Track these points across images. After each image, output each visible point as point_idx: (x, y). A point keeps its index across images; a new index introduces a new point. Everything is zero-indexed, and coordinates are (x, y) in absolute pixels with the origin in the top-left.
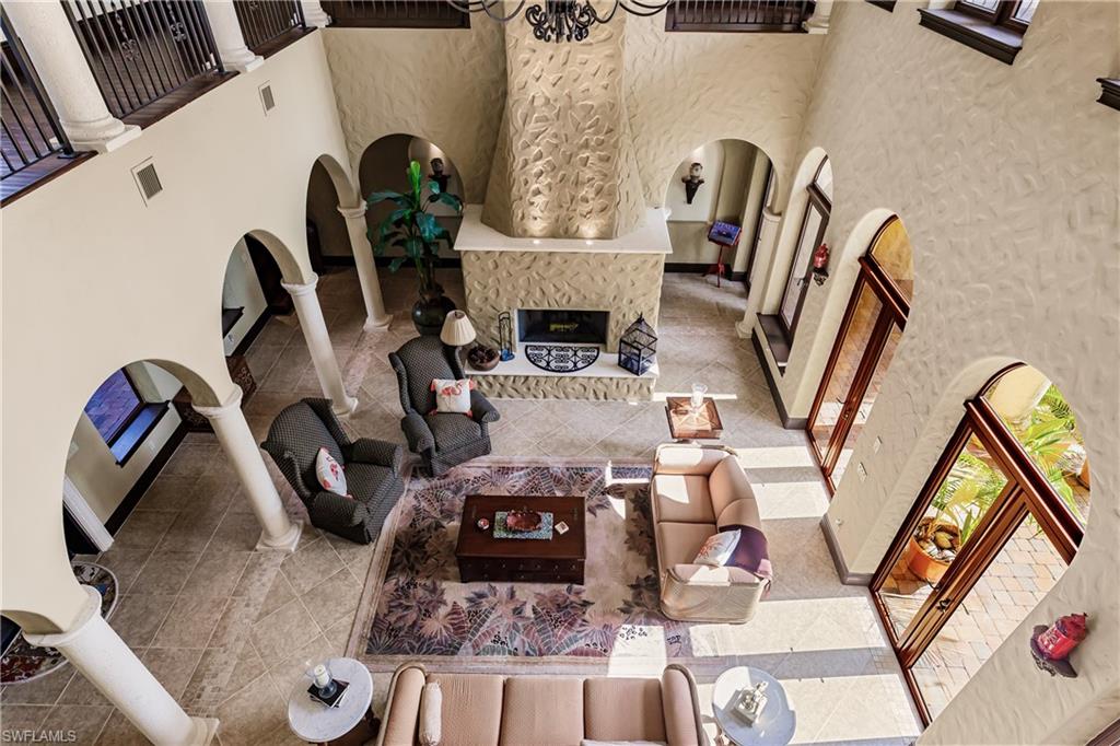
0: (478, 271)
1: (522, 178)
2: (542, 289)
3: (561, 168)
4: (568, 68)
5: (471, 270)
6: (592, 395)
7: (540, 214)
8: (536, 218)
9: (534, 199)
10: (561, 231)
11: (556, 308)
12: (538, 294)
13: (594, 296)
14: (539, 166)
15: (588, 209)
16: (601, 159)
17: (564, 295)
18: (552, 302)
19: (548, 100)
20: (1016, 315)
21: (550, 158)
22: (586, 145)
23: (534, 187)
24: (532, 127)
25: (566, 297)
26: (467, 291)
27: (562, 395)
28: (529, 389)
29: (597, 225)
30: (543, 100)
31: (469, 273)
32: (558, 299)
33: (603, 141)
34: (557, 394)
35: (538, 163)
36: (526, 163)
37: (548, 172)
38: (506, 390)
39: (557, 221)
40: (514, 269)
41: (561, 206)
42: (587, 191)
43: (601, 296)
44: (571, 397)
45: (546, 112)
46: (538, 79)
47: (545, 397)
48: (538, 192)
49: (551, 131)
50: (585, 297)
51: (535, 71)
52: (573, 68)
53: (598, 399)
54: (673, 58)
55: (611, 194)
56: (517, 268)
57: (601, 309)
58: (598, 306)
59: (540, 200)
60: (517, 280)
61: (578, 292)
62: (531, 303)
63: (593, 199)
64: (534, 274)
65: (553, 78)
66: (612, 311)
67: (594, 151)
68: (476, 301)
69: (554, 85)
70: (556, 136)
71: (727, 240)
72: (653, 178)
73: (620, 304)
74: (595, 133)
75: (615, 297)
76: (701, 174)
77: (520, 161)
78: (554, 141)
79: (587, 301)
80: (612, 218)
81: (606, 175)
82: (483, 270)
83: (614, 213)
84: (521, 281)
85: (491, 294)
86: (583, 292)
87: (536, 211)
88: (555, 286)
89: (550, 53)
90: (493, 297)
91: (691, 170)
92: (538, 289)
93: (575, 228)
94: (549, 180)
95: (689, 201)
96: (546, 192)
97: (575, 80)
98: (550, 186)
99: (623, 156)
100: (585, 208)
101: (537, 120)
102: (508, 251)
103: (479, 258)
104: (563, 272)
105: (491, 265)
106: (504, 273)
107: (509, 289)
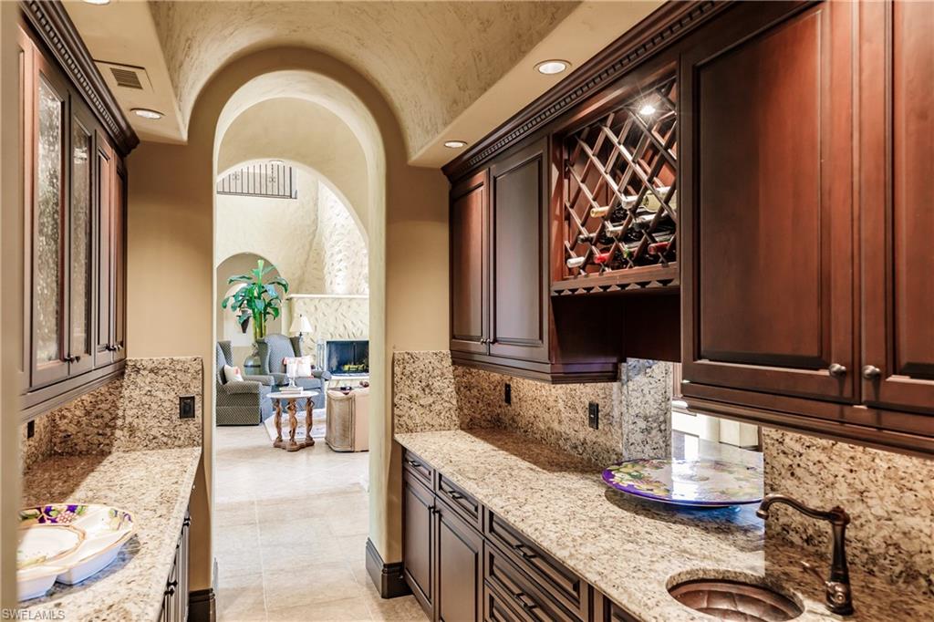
1: (330, 263)
2: (344, 325)
7: (341, 282)
8: (339, 284)
9: (337, 274)
12: (342, 328)
17: (358, 329)
18: (350, 326)
21: (346, 253)
23: (338, 267)
24: (335, 238)
25: (360, 330)
35: (339, 255)
36: (332, 255)
37: (345, 260)
48: (340, 270)
56: (329, 311)
59: (341, 274)
62: (337, 336)
70: (348, 242)
77: (329, 253)
82: (308, 312)
84: (331, 320)
87: (338, 280)
88: (352, 322)
94: (346, 264)
96: (344, 270)
98: (346, 267)
101: (338, 234)
102: (324, 298)
103: (305, 304)
104: (357, 313)
105: (313, 309)
106: (321, 315)
107: (324, 325)
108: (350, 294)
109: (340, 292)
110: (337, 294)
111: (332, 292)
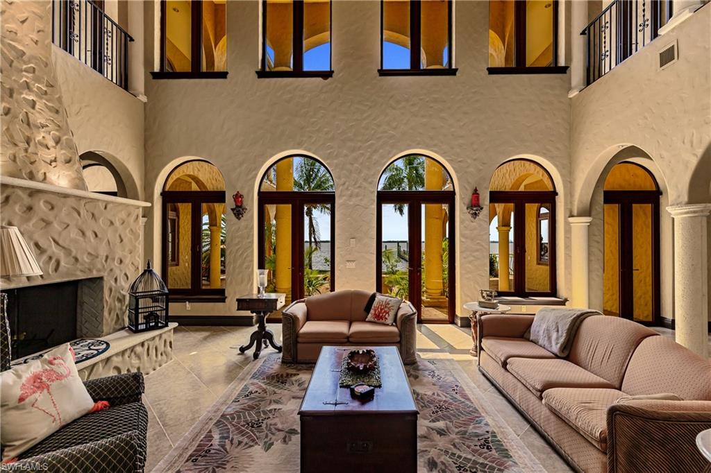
13: (86, 259)
15: (51, 158)
16: (50, 109)
17: (50, 258)
20: (391, 141)
22: (28, 87)
25: (54, 263)
33: (46, 92)
39: (14, 160)
41: (16, 144)
43: (93, 256)
50: (76, 259)
55: (73, 148)
57: (95, 274)
58: (90, 270)
61: (68, 252)
63: (54, 147)
66: (105, 276)
67: (39, 97)
73: (111, 266)
75: (107, 257)
79: (79, 266)
80: (79, 172)
81: (59, 126)
86: (73, 252)
88: (39, 245)
100: (46, 155)
104: (49, 224)
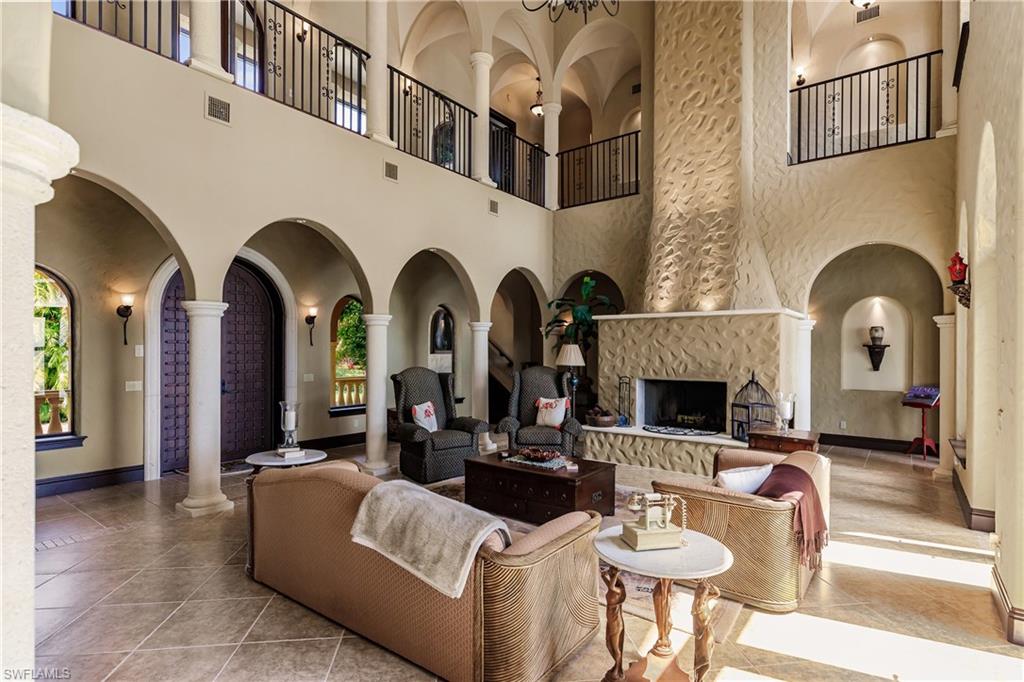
0: (609, 340)
1: (655, 270)
2: (660, 357)
3: (687, 259)
4: (697, 190)
5: (604, 339)
6: (699, 469)
7: (667, 295)
8: (662, 299)
9: (663, 284)
10: (683, 307)
11: (673, 378)
12: (657, 363)
13: (709, 364)
14: (670, 259)
15: (708, 288)
16: (722, 248)
17: (681, 363)
18: (670, 371)
19: (681, 215)
21: (679, 253)
22: (710, 239)
23: (664, 275)
24: (666, 235)
25: (683, 365)
26: (600, 360)
27: (668, 466)
28: (636, 453)
29: (715, 300)
30: (677, 215)
31: (603, 342)
32: (675, 367)
33: (724, 235)
34: (662, 462)
35: (670, 257)
36: (660, 258)
37: (676, 263)
38: (614, 453)
39: (680, 299)
40: (639, 337)
41: (685, 287)
42: (708, 274)
43: (716, 364)
44: (676, 467)
45: (679, 222)
46: (674, 202)
47: (651, 465)
48: (667, 278)
49: (682, 234)
50: (701, 365)
51: (672, 197)
52: (702, 189)
53: (706, 475)
54: (797, 183)
55: (731, 273)
56: (641, 337)
57: (718, 379)
58: (714, 375)
59: (668, 284)
60: (640, 348)
61: (695, 360)
62: (651, 372)
63: (713, 279)
64: (655, 342)
65: (685, 199)
66: (729, 381)
67: (716, 242)
68: (606, 370)
69: (686, 204)
70: (685, 237)
71: (926, 402)
72: (790, 287)
73: (737, 374)
74: (717, 230)
75: (731, 365)
76: (886, 338)
77: (655, 257)
78: (684, 241)
79: (702, 370)
80: (731, 293)
81: (725, 259)
82: (613, 339)
83: (732, 289)
84: (643, 349)
85: (619, 364)
86: (698, 360)
87: (663, 293)
88: (672, 353)
89: (684, 182)
90: (620, 365)
91: (871, 334)
92: (658, 358)
93: (695, 304)
94: (677, 268)
95: (876, 367)
96: (673, 277)
97: (702, 197)
98: (676, 273)
99: (743, 245)
100: (705, 287)
101: (672, 229)
102: (634, 319)
103: (611, 328)
104: (680, 339)
105: (620, 334)
106: (630, 342)
107: (633, 357)
108: (676, 311)
109: (660, 310)
110: (658, 312)
111: (652, 310)
